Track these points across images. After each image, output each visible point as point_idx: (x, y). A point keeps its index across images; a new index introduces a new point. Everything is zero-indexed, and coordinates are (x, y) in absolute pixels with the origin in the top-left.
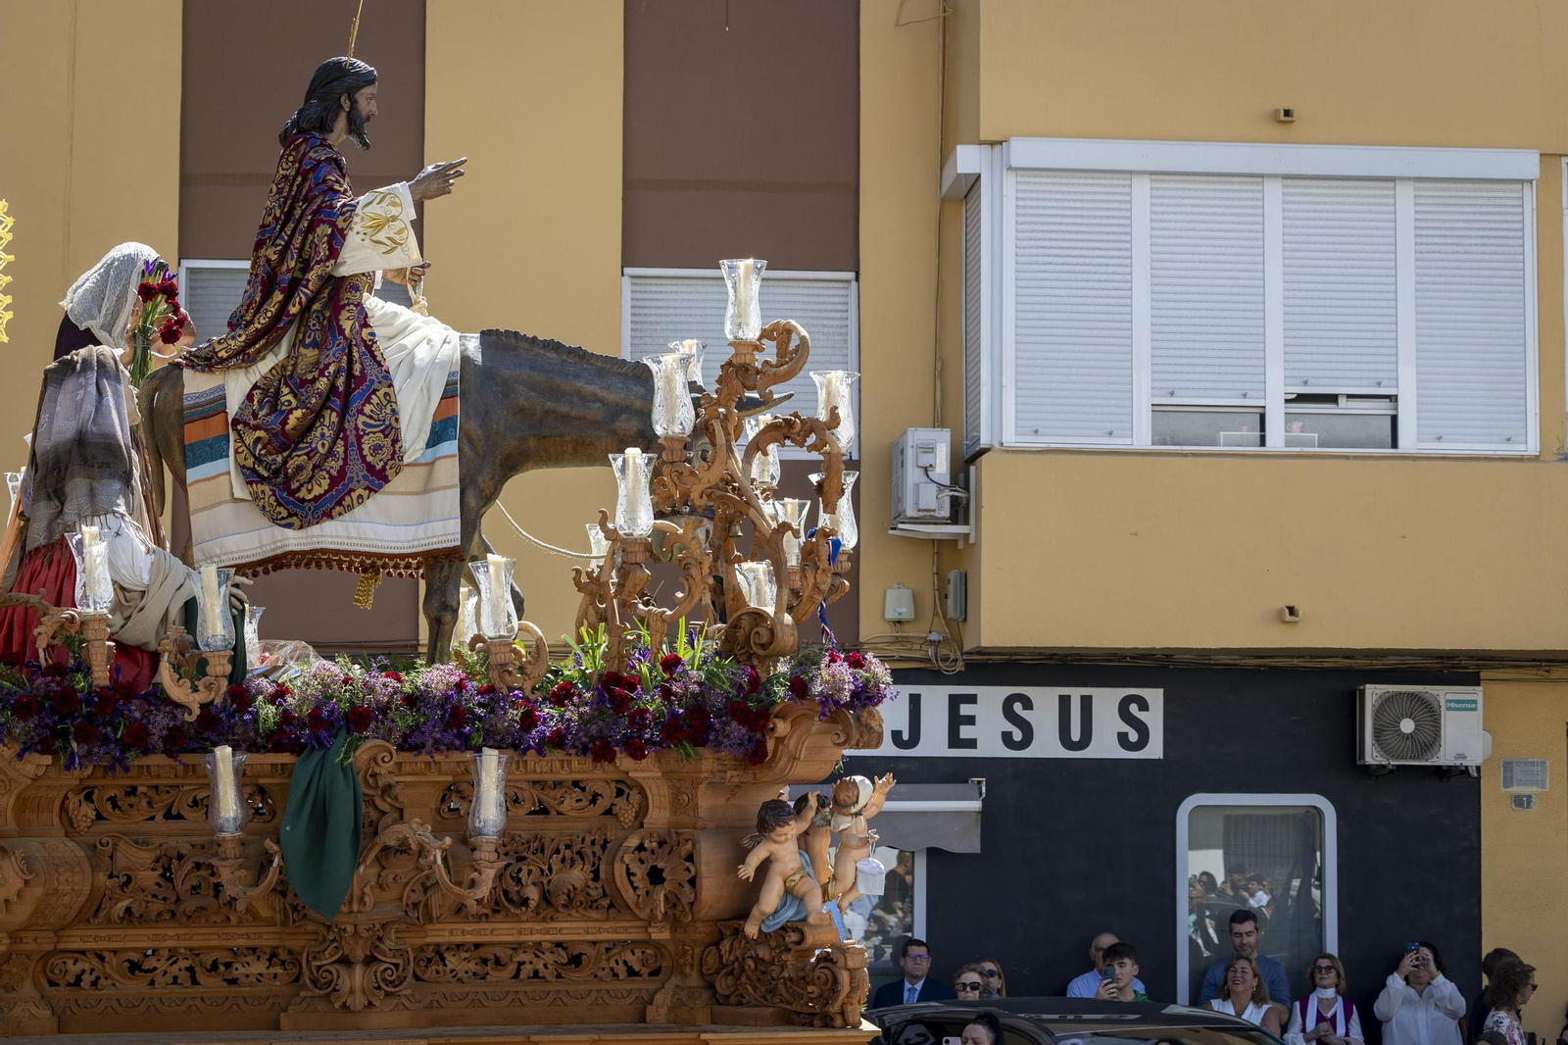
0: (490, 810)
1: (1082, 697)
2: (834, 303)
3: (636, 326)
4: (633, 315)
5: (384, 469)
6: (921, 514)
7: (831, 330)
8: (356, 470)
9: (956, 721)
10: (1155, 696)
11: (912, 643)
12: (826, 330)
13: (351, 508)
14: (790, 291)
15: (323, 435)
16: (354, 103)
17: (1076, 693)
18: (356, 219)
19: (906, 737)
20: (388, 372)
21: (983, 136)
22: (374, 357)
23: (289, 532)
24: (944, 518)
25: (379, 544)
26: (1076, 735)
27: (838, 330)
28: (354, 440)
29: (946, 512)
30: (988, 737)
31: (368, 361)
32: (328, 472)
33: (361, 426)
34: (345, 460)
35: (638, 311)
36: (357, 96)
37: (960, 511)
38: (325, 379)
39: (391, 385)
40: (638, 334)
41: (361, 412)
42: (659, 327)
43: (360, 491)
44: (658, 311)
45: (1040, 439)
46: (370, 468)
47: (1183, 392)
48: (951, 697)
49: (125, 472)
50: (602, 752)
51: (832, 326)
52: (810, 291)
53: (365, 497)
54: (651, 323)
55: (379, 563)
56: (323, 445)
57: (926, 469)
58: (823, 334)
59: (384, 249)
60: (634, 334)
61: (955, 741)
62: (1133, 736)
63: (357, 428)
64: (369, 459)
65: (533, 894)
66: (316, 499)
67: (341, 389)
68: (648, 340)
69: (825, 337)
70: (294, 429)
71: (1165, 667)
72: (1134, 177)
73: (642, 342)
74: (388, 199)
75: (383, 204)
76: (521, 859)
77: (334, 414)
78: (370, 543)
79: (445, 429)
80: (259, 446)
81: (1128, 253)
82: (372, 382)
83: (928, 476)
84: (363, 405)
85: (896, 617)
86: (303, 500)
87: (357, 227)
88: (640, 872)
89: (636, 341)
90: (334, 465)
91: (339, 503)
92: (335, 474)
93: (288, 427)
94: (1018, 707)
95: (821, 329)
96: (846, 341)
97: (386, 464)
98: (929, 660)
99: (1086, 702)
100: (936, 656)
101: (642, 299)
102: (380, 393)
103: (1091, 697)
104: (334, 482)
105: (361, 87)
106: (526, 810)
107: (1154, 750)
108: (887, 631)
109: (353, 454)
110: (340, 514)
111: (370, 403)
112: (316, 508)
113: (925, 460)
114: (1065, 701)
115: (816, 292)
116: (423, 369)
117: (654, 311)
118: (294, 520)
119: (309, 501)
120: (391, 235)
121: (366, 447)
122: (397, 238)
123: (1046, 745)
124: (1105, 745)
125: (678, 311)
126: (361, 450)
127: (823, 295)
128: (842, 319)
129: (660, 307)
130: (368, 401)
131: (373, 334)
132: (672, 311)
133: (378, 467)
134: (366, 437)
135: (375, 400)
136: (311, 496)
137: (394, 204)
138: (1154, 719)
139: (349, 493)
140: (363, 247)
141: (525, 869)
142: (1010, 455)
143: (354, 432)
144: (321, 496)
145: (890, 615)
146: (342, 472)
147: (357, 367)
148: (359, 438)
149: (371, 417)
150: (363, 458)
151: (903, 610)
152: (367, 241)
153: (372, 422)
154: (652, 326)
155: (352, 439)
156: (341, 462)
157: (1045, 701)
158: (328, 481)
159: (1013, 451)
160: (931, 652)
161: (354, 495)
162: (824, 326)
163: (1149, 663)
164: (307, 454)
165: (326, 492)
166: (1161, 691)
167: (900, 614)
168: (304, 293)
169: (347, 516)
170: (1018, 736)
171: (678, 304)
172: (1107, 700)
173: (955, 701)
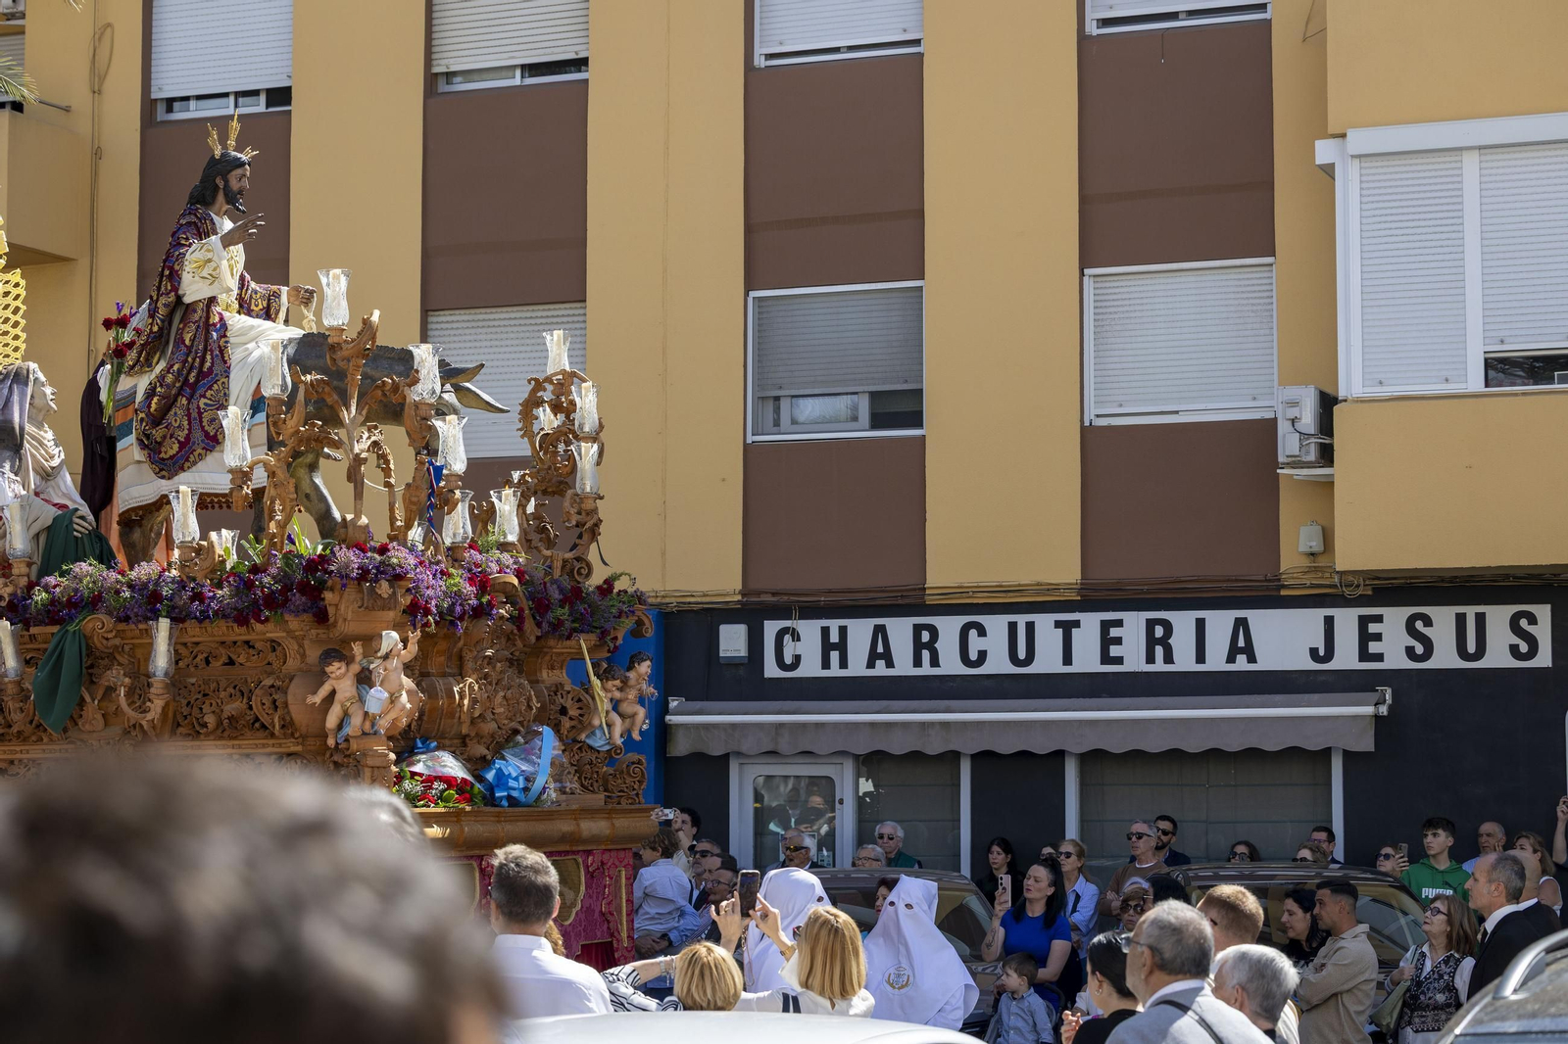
0: (161, 659)
1: (1476, 614)
2: (1262, 284)
3: (1097, 317)
4: (1095, 308)
5: (216, 435)
6: (1290, 459)
7: (1259, 307)
8: (198, 435)
9: (1365, 638)
10: (1543, 612)
11: (1323, 572)
12: (1255, 308)
13: (195, 463)
14: (1225, 277)
15: (176, 413)
16: (226, 182)
17: (1471, 611)
18: (186, 263)
19: (1322, 653)
20: (229, 368)
21: (1331, 130)
22: (223, 357)
23: (163, 481)
24: (1311, 462)
25: (216, 487)
26: (1471, 648)
27: (1264, 307)
28: (196, 415)
29: (1312, 456)
30: (1394, 651)
31: (218, 361)
32: (176, 439)
33: (202, 406)
34: (189, 430)
35: (1099, 304)
36: (229, 176)
37: (1327, 455)
38: (170, 375)
39: (228, 377)
40: (1100, 323)
41: (204, 396)
42: (1116, 316)
43: (199, 451)
44: (1116, 303)
45: (1385, 389)
46: (207, 434)
47: (1512, 340)
48: (1361, 618)
49: (16, 445)
50: (242, 619)
51: (1259, 304)
52: (1241, 276)
53: (203, 455)
54: (1110, 313)
55: (216, 500)
56: (176, 420)
57: (1293, 421)
58: (1252, 311)
59: (209, 282)
60: (1096, 324)
61: (1364, 655)
62: (1524, 648)
63: (198, 407)
64: (207, 428)
65: (210, 719)
66: (172, 457)
67: (191, 381)
68: (1108, 328)
69: (1253, 314)
70: (155, 410)
71: (1551, 585)
72: (1464, 152)
73: (1104, 329)
74: (205, 248)
75: (202, 251)
76: (205, 695)
77: (184, 399)
78: (209, 486)
79: (259, 404)
80: (144, 424)
81: (1460, 221)
82: (217, 375)
83: (1293, 426)
84: (206, 391)
85: (1308, 550)
86: (163, 459)
87: (187, 269)
88: (267, 701)
89: (1098, 330)
90: (182, 435)
91: (187, 460)
92: (183, 440)
93: (152, 410)
94: (1419, 625)
95: (1250, 308)
96: (1272, 316)
97: (217, 431)
98: (1335, 586)
99: (1481, 619)
100: (1341, 582)
101: (1103, 294)
102: (219, 383)
103: (1484, 614)
104: (182, 445)
105: (231, 171)
106: (221, 662)
107: (1544, 659)
108: (1305, 562)
109: (196, 425)
110: (189, 468)
111: (211, 390)
112: (174, 464)
113: (1292, 413)
114: (1461, 620)
115: (1246, 276)
116: (250, 364)
117: (1112, 303)
118: (164, 473)
119: (167, 459)
120: (210, 272)
121: (205, 420)
122: (214, 273)
123: (1444, 657)
124: (1498, 656)
125: (1132, 302)
126: (201, 422)
127: (1252, 279)
128: (1268, 297)
129: (1118, 300)
130: (210, 388)
131: (227, 342)
132: (1127, 302)
133: (212, 434)
134: (205, 414)
135: (215, 387)
136: (168, 456)
137: (208, 251)
138: (1543, 632)
139: (192, 453)
140: (195, 282)
141: (207, 702)
142: (1360, 405)
143: (196, 410)
144: (174, 455)
145: (1302, 548)
146: (188, 438)
147: (208, 364)
148: (200, 414)
149: (210, 399)
150: (203, 427)
151: (1314, 544)
152: (197, 278)
153: (211, 402)
154: (1111, 316)
155: (194, 414)
156: (186, 432)
157: (1442, 620)
158: (178, 445)
159: (1361, 401)
160: (1336, 579)
161: (196, 453)
162: (1253, 305)
163: (1534, 582)
164: (166, 427)
165: (178, 453)
166: (1549, 607)
167: (1311, 547)
168: (159, 318)
169: (194, 468)
170: (1419, 649)
171: (1131, 296)
172: (1499, 617)
173: (1364, 622)
